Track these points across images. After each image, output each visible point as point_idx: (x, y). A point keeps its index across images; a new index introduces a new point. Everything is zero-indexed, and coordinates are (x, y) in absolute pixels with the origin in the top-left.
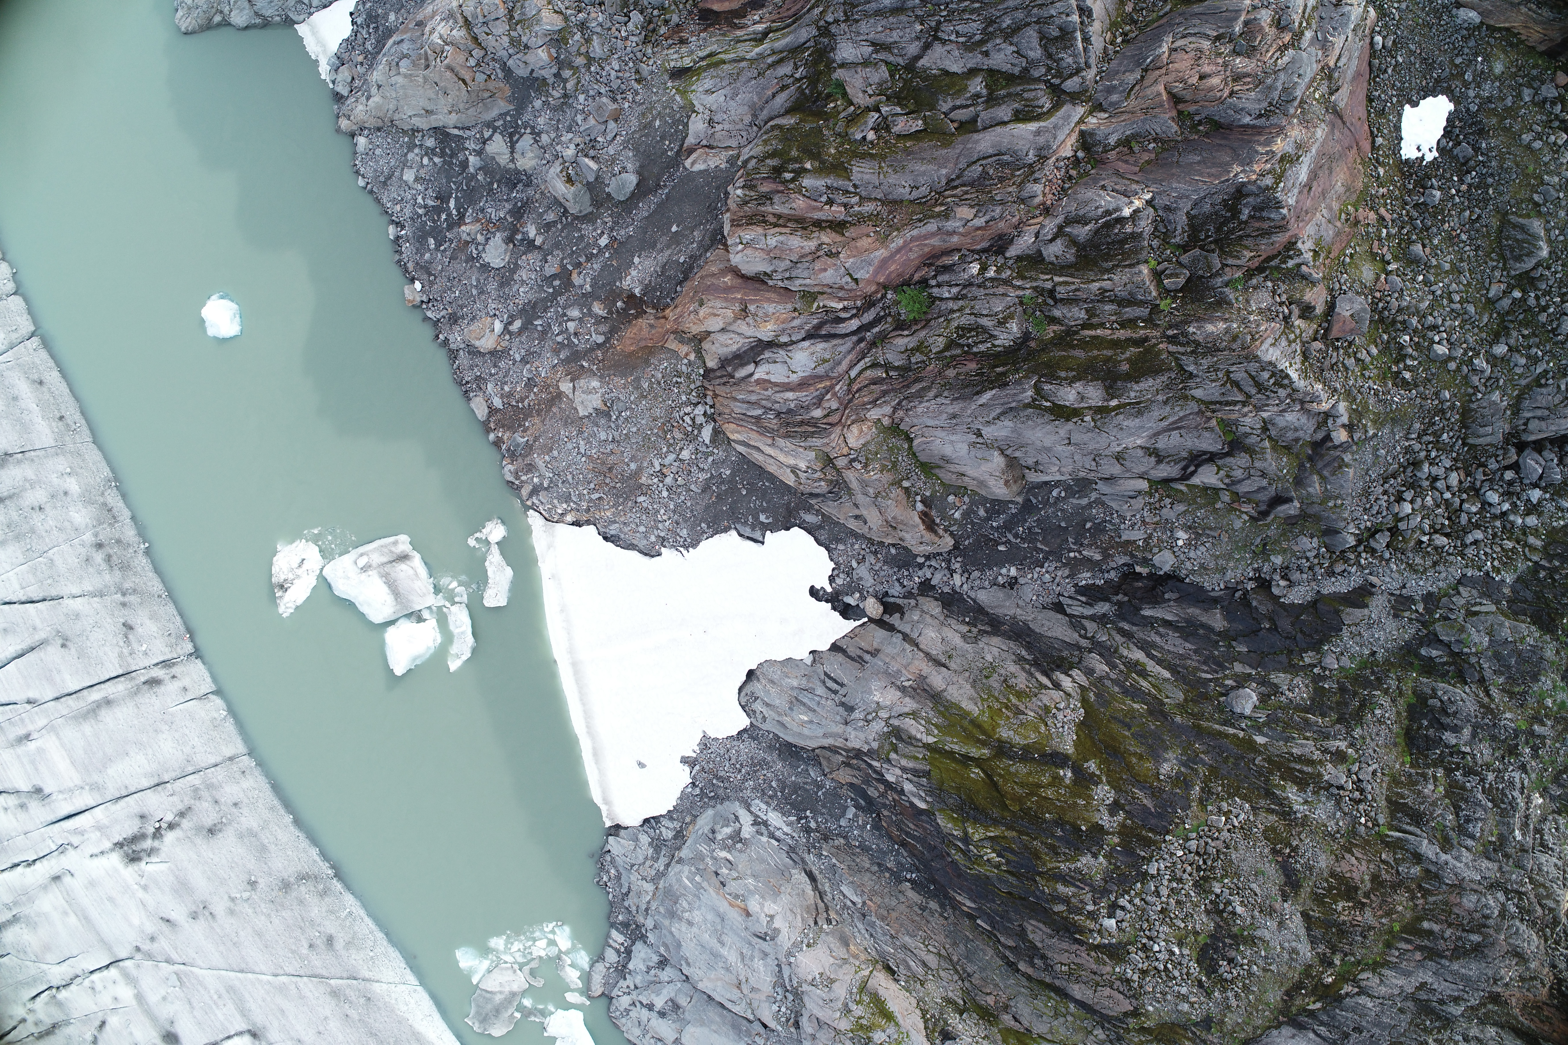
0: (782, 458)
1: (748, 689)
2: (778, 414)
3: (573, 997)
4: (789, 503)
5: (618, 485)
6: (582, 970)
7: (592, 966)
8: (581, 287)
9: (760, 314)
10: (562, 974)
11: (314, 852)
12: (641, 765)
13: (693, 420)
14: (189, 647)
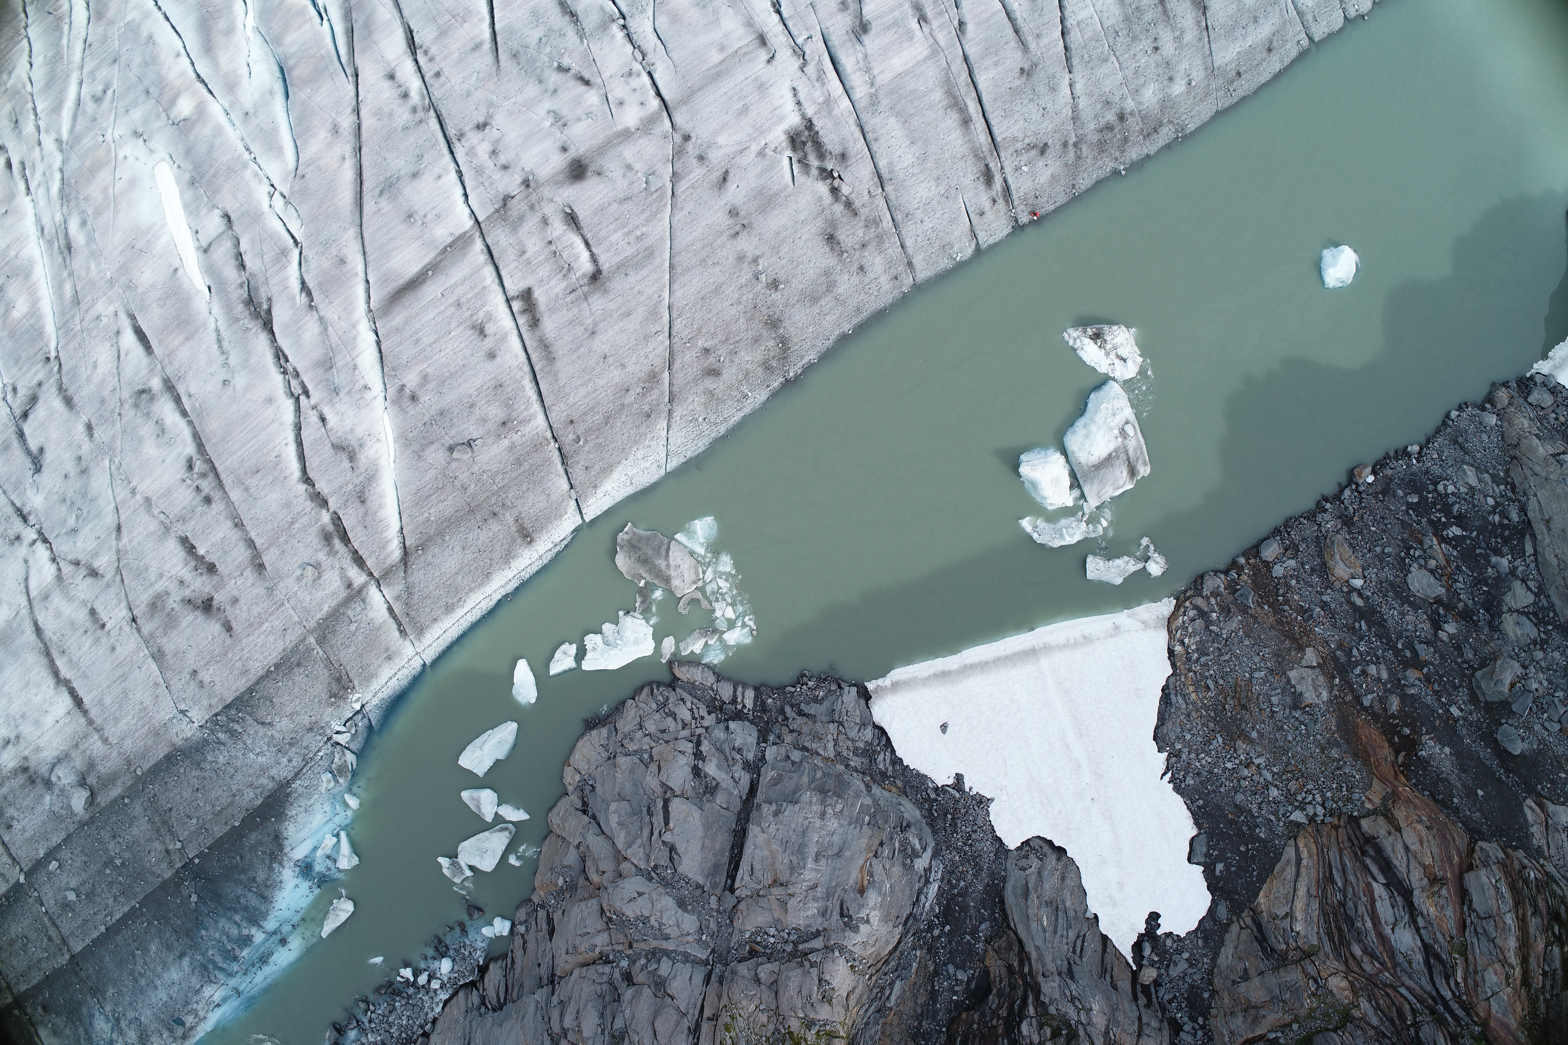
0: (1299, 905)
1: (1046, 849)
2: (1342, 904)
3: (669, 644)
4: (1238, 894)
5: (1229, 714)
6: (702, 655)
7: (708, 666)
8: (1405, 678)
9: (1442, 901)
10: (696, 634)
11: (811, 356)
12: (944, 728)
13: (1310, 803)
14: (1024, 219)
